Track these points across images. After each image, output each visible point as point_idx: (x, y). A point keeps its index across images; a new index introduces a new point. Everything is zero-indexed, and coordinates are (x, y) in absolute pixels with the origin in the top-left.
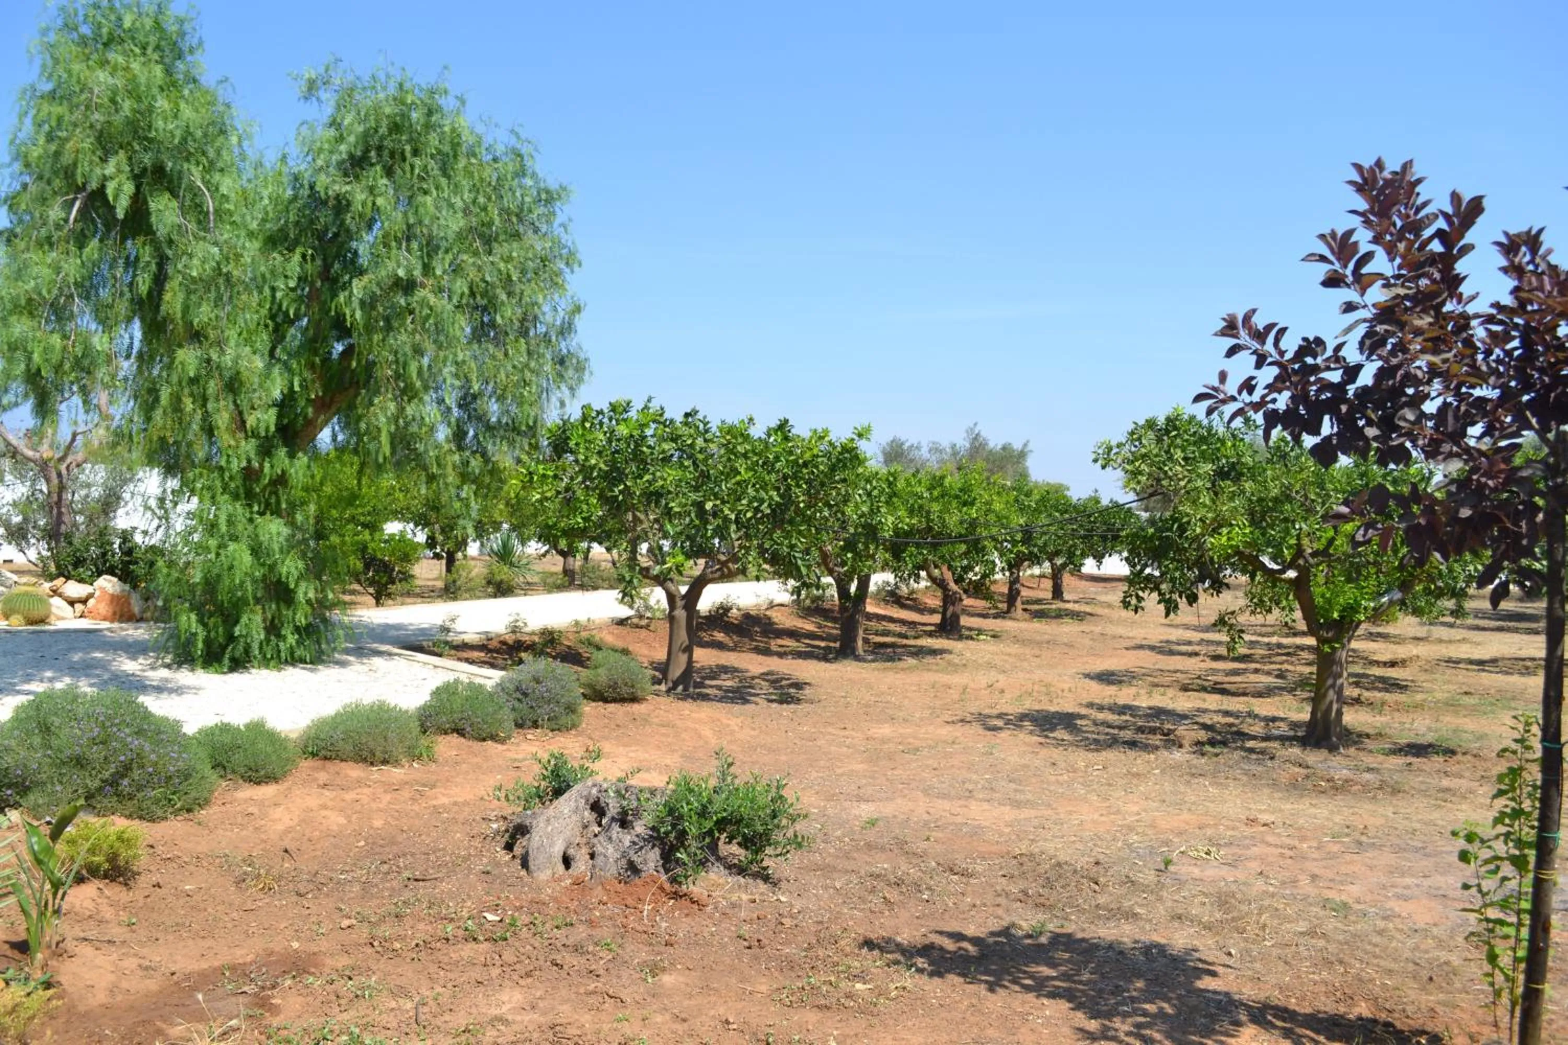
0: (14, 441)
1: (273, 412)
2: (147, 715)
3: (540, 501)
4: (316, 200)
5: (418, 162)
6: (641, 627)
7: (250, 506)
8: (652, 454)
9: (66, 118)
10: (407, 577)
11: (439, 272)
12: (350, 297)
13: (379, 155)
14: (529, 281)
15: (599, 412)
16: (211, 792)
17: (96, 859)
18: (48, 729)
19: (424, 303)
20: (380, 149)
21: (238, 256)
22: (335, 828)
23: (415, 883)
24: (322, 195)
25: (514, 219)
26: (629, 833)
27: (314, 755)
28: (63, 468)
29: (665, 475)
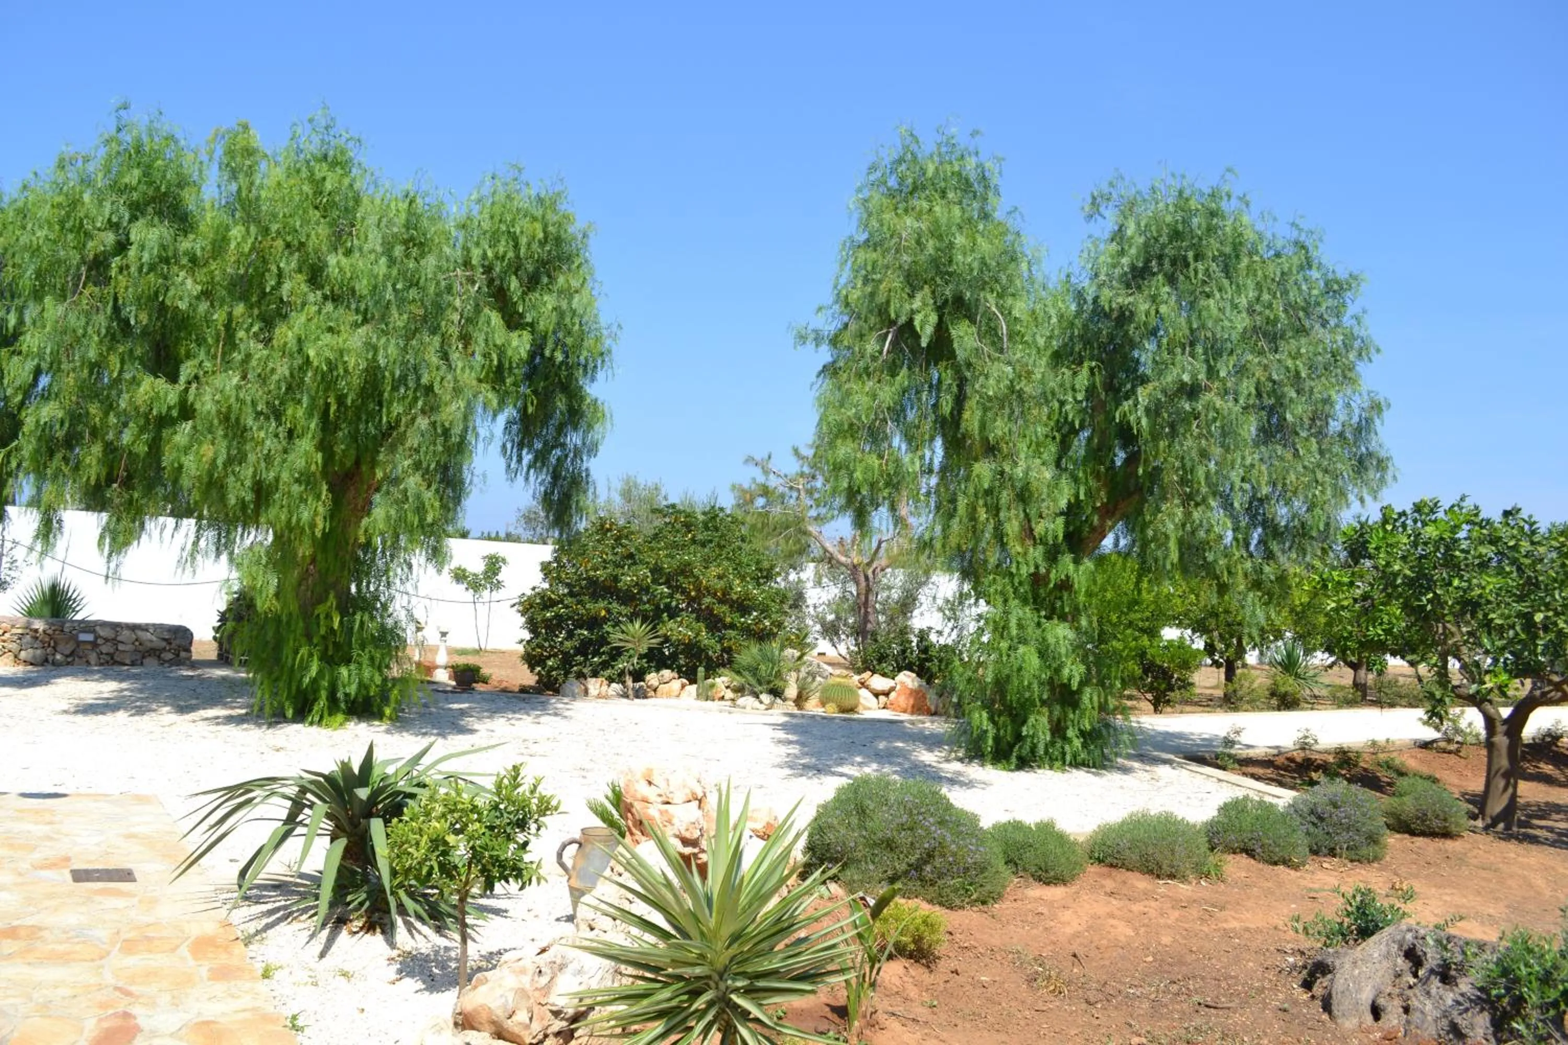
0: (831, 549)
1: (1060, 521)
2: (949, 807)
3: (1336, 610)
4: (1099, 312)
5: (1200, 267)
6: (1450, 752)
7: (1038, 610)
8: (1466, 559)
9: (880, 263)
10: (1186, 685)
11: (1223, 374)
12: (1136, 406)
13: (1161, 265)
14: (1319, 377)
15: (1404, 514)
16: (1004, 887)
17: (904, 939)
18: (864, 811)
19: (1209, 406)
20: (1160, 258)
21: (1029, 373)
22: (1122, 938)
23: (1207, 1010)
24: (1107, 308)
25: (1301, 314)
26: (1452, 990)
27: (1100, 861)
28: (870, 572)
29: (1484, 583)
